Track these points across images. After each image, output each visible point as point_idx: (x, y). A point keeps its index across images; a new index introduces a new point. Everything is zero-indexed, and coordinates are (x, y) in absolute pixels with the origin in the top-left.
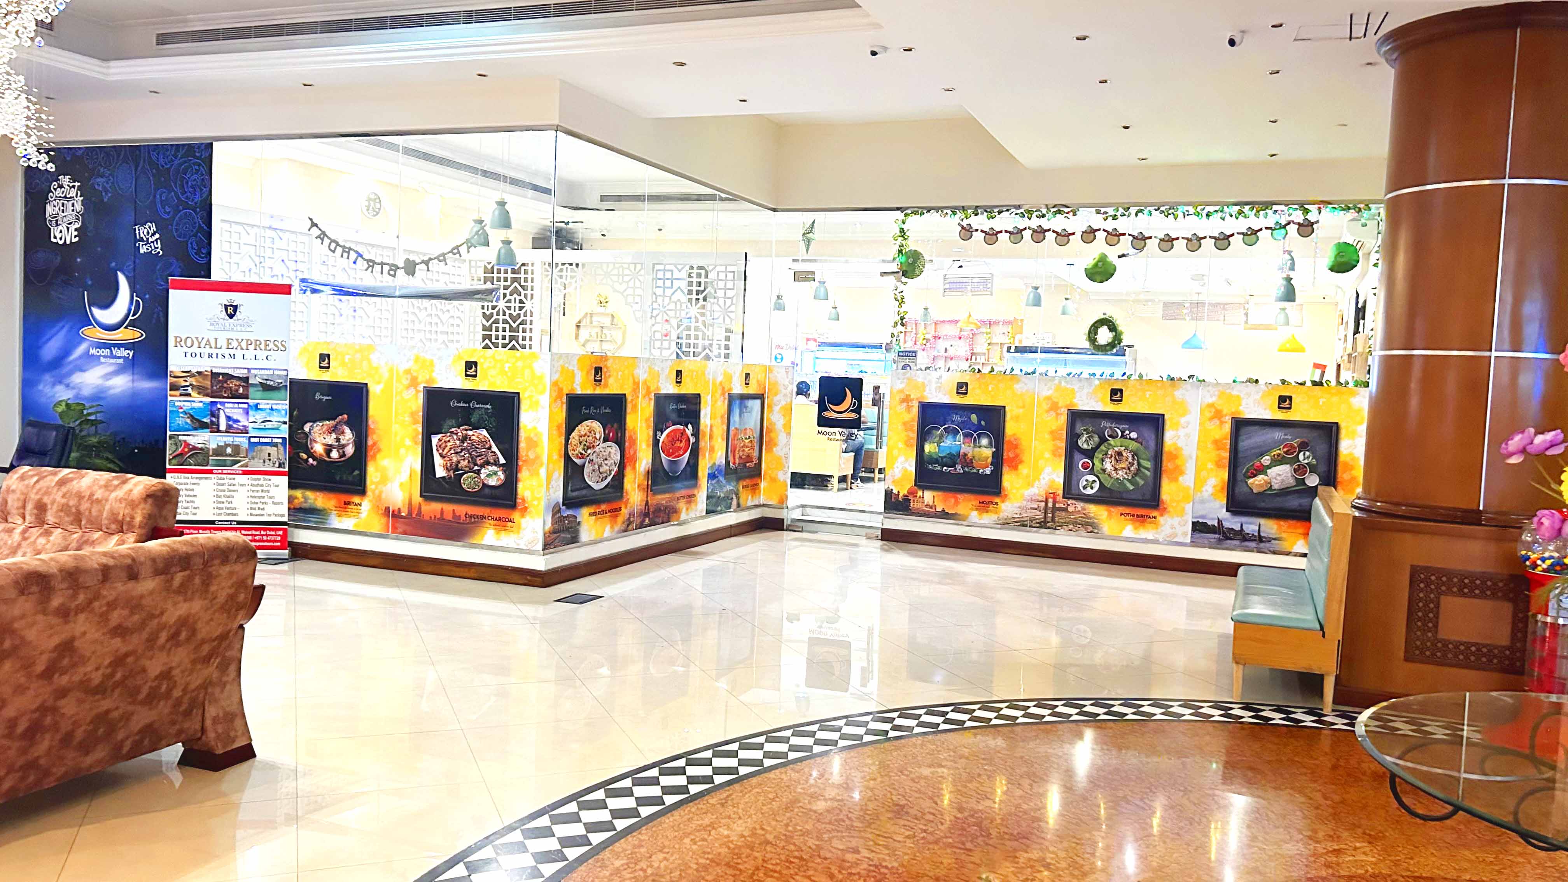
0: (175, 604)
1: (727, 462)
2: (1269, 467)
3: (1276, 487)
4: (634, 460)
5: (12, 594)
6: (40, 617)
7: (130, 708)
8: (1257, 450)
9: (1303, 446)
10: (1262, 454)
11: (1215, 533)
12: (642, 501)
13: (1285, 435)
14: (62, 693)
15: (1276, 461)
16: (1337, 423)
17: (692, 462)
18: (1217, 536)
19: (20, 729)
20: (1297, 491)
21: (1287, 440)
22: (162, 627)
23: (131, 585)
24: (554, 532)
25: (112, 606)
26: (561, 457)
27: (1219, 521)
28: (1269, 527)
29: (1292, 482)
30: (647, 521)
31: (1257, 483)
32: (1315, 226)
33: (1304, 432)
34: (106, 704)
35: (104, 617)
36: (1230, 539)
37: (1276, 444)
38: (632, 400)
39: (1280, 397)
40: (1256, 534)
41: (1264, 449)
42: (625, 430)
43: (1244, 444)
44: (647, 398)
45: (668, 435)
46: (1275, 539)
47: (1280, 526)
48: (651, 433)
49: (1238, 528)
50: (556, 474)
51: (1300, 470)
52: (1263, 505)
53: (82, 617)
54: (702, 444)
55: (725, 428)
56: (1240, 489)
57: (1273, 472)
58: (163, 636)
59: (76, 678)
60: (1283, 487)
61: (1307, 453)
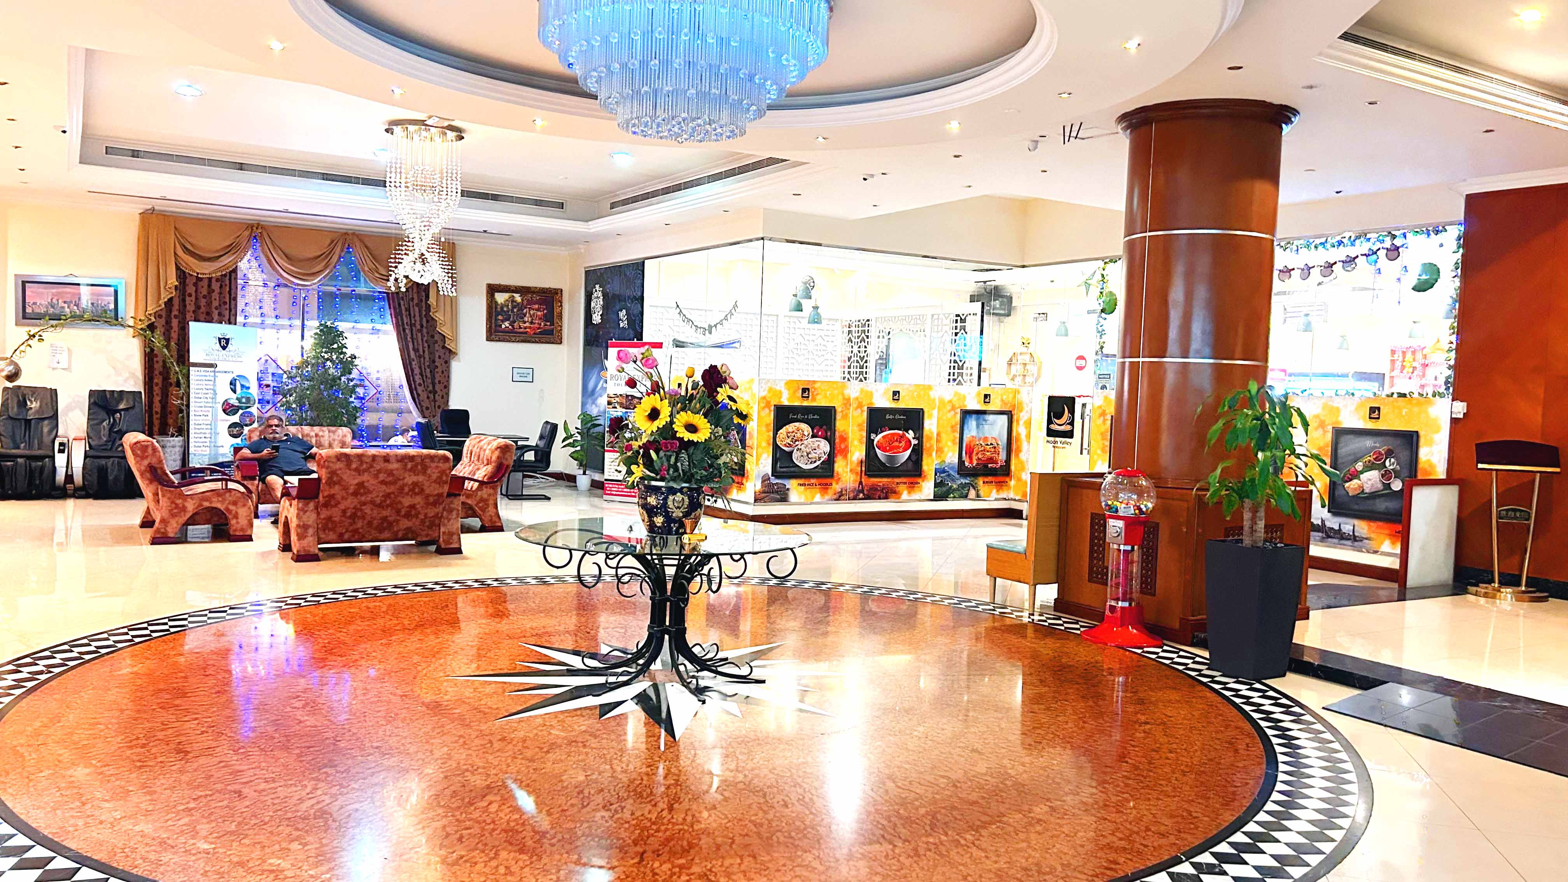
0: (410, 476)
1: (961, 461)
2: (1362, 472)
3: (1367, 491)
4: (845, 452)
5: (334, 460)
6: (347, 471)
7: (398, 518)
8: (1350, 458)
9: (1389, 453)
10: (1356, 461)
11: (1319, 531)
12: (855, 481)
13: (1375, 443)
14: (364, 504)
15: (1367, 467)
16: (1417, 432)
17: (914, 458)
18: (1320, 534)
19: (348, 514)
20: (1383, 495)
21: (1376, 447)
22: (405, 485)
23: (386, 464)
24: (764, 492)
25: (379, 471)
26: (769, 444)
27: (1323, 521)
28: (1362, 527)
29: (1380, 486)
30: (861, 495)
31: (1352, 486)
32: (1400, 250)
33: (1390, 440)
34: (385, 513)
35: (376, 476)
36: (1331, 537)
37: (1367, 452)
38: (842, 411)
39: (1371, 408)
40: (1351, 533)
41: (1358, 456)
42: (835, 431)
43: (1342, 451)
44: (859, 411)
45: (883, 437)
46: (1366, 539)
47: (1369, 526)
48: (865, 434)
49: (1337, 528)
50: (765, 456)
51: (1387, 475)
52: (1356, 507)
53: (366, 474)
54: (926, 445)
55: (958, 436)
56: (1339, 492)
57: (1365, 477)
58: (406, 489)
59: (369, 499)
60: (1373, 490)
61: (1393, 460)
